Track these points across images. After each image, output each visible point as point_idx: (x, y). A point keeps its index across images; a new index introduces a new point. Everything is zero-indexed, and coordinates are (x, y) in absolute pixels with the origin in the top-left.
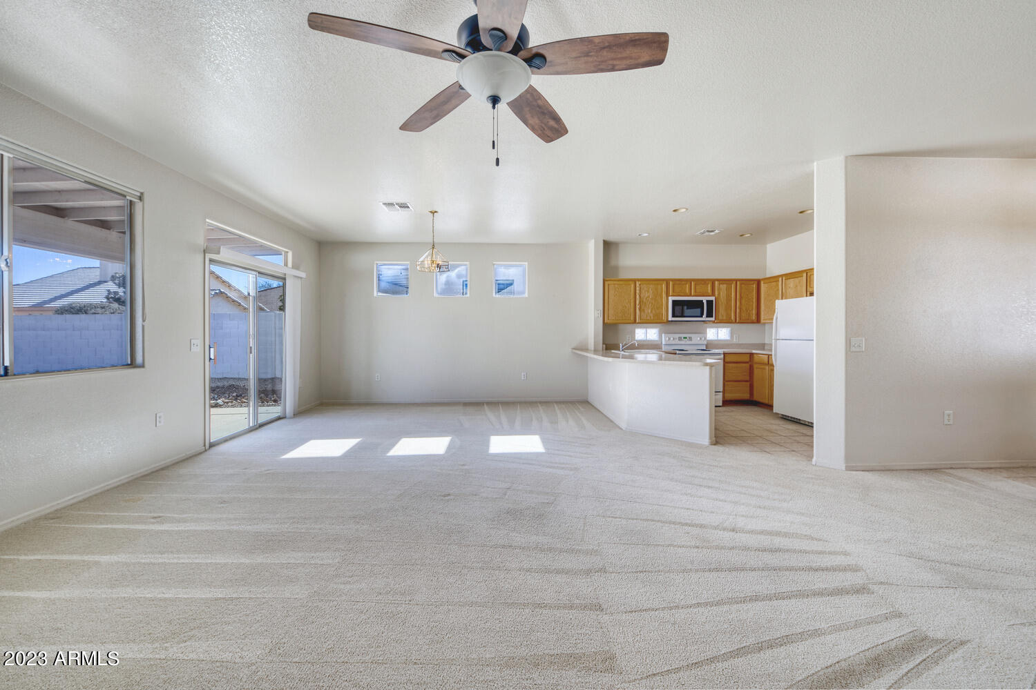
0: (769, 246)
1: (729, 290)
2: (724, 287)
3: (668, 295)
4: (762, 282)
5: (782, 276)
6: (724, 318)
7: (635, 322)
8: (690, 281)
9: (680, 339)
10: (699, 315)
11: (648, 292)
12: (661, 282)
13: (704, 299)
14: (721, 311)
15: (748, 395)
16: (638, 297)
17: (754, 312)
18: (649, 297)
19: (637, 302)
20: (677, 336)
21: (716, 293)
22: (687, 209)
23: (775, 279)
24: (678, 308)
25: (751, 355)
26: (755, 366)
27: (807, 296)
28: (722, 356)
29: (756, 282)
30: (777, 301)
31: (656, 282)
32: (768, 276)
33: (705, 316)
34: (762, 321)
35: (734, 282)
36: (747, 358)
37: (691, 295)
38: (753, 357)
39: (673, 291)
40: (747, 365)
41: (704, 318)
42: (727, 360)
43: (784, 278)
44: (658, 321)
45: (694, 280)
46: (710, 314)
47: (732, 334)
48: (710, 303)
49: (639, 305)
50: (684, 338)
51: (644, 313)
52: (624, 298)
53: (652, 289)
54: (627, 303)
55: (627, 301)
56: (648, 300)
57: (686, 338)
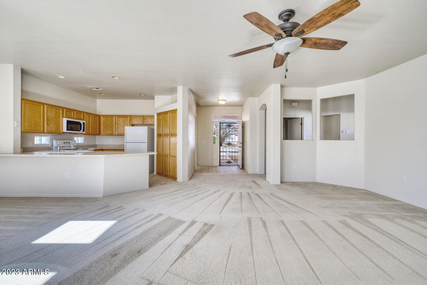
1: (89, 118)
2: (87, 116)
3: (63, 117)
4: (101, 117)
5: (115, 116)
6: (88, 132)
7: (44, 132)
8: (74, 111)
11: (52, 113)
12: (59, 108)
14: (87, 129)
16: (45, 115)
17: (98, 130)
18: (52, 116)
19: (45, 119)
21: (85, 119)
22: (120, 78)
23: (111, 116)
24: (70, 126)
29: (99, 116)
31: (56, 107)
33: (82, 131)
34: (101, 134)
35: (91, 115)
37: (74, 119)
39: (66, 115)
43: (117, 117)
44: (57, 132)
49: (46, 121)
50: (66, 142)
51: (49, 126)
52: (36, 115)
53: (54, 112)
54: (38, 118)
55: (38, 117)
56: (52, 118)
57: (67, 143)
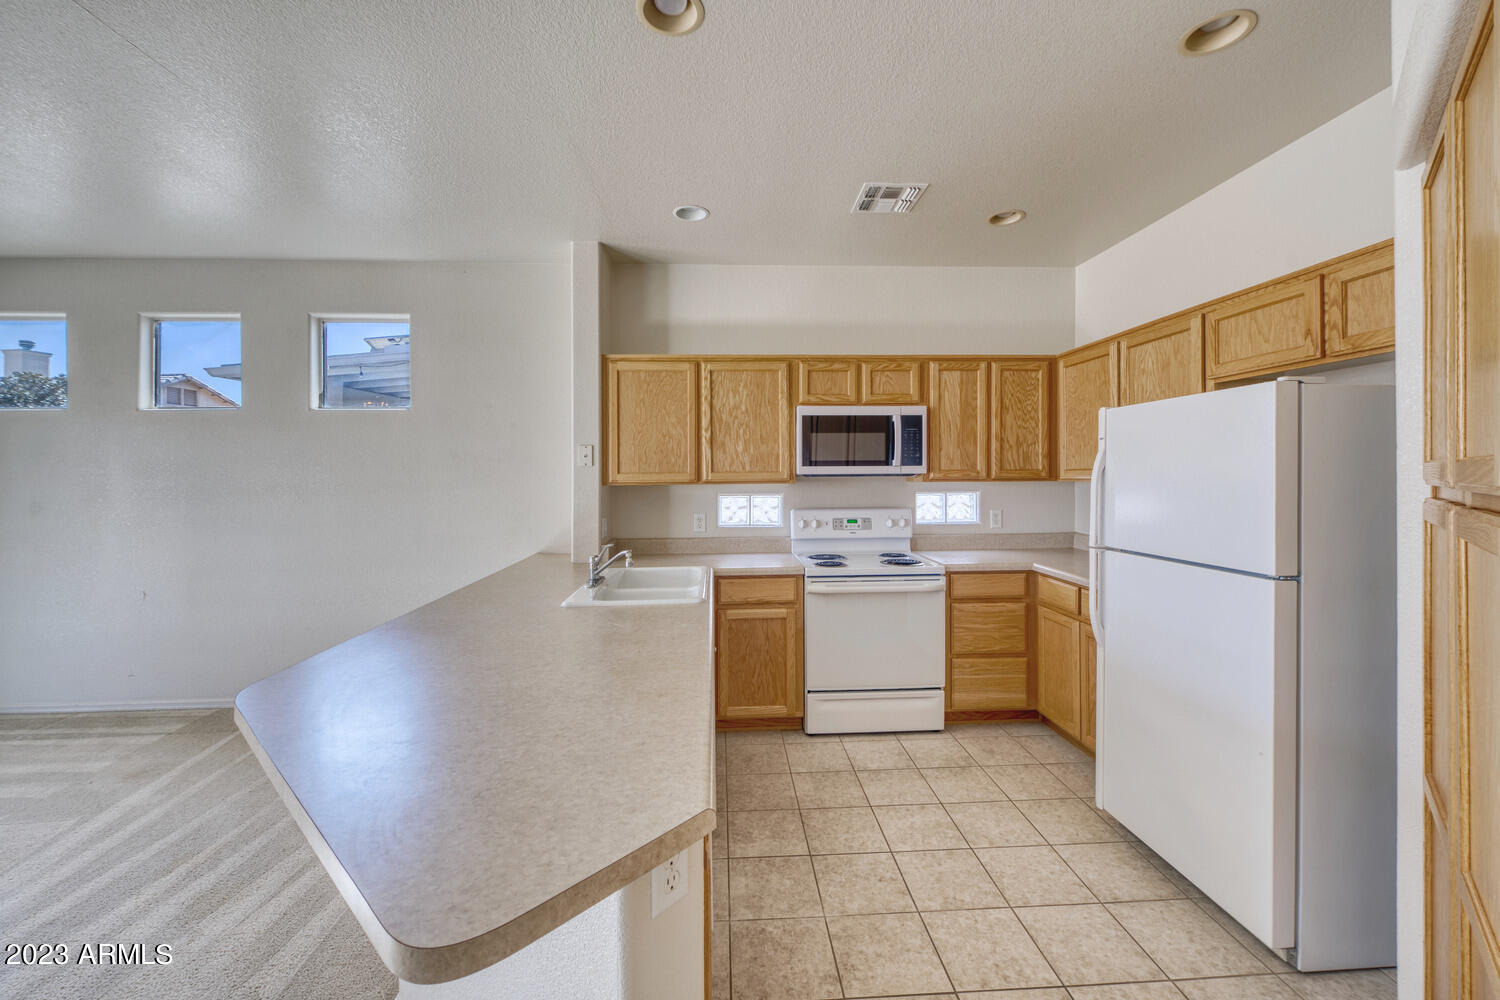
0: (1077, 268)
1: (968, 387)
2: (953, 378)
3: (792, 402)
4: (1061, 364)
5: (1116, 339)
6: (957, 465)
7: (698, 478)
8: (858, 362)
9: (838, 524)
10: (883, 458)
11: (735, 392)
12: (773, 366)
13: (896, 413)
14: (949, 449)
15: (1024, 696)
16: (705, 407)
17: (1040, 448)
18: (736, 407)
19: (705, 422)
20: (828, 516)
21: (933, 395)
23: (1096, 350)
24: (821, 439)
25: (1031, 576)
26: (1042, 610)
27: (1204, 390)
28: (942, 582)
29: (1045, 365)
30: (1102, 411)
31: (758, 366)
32: (1078, 344)
33: (897, 459)
34: (1063, 475)
35: (983, 365)
36: (1017, 587)
37: (858, 402)
38: (1036, 583)
40: (1019, 608)
41: (896, 466)
42: (958, 591)
43: (1124, 345)
44: (766, 476)
45: (868, 359)
46: (912, 456)
47: (984, 508)
48: (912, 423)
49: (706, 431)
50: (849, 521)
51: (724, 452)
52: (664, 411)
53: (745, 386)
54: (673, 424)
55: (674, 420)
56: (736, 417)
57: (855, 521)
